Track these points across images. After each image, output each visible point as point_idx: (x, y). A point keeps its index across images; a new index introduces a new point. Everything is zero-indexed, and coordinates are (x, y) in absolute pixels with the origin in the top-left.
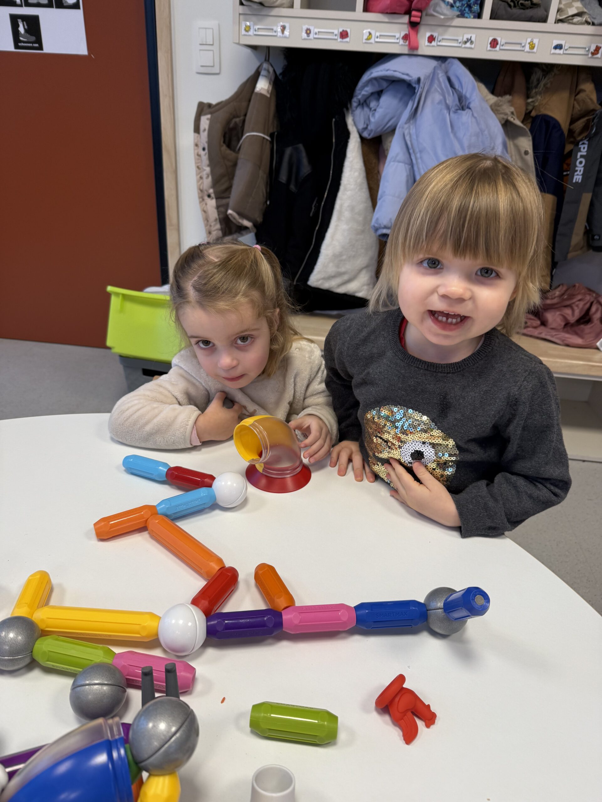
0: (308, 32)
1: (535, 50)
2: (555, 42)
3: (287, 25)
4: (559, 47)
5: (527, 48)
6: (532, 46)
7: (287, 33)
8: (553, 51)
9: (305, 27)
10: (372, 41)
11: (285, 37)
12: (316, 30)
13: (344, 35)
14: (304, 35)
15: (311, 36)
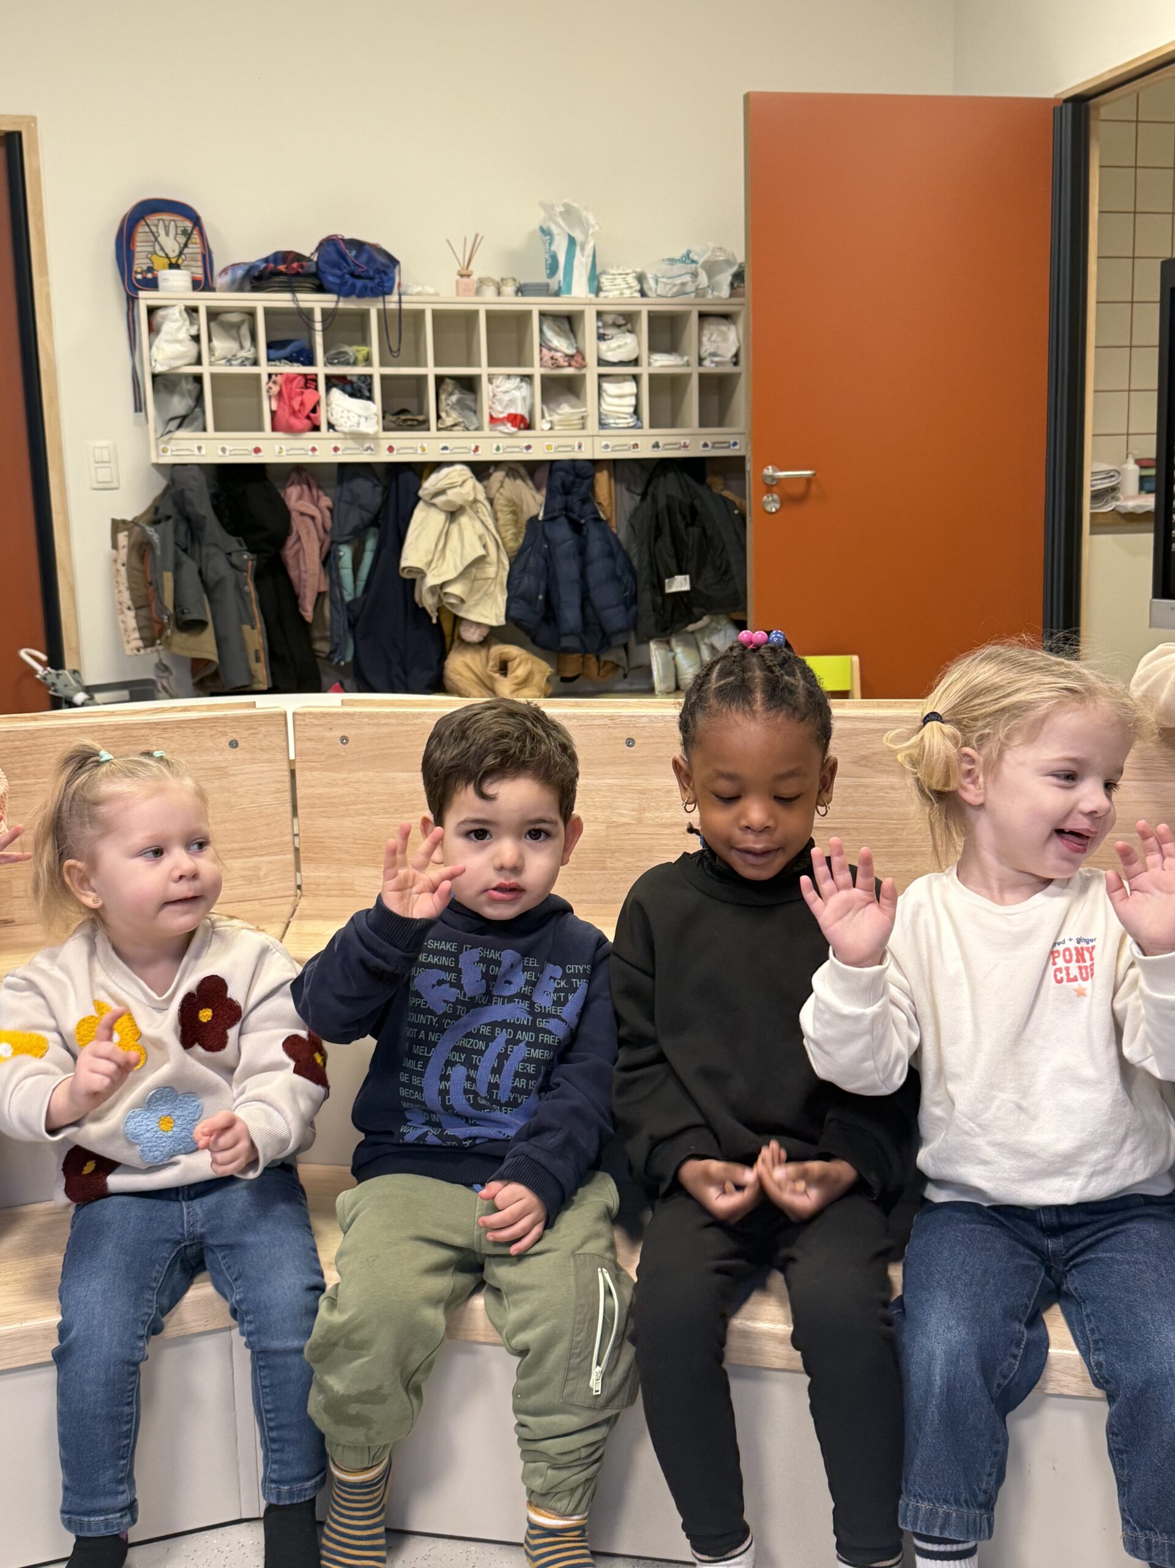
0: (223, 450)
1: (426, 451)
2: (442, 445)
3: (203, 446)
4: (445, 448)
5: (419, 451)
6: (423, 450)
7: (203, 451)
8: (442, 452)
9: (220, 447)
10: (284, 453)
11: (203, 456)
12: (231, 448)
13: (257, 450)
14: (220, 453)
15: (227, 453)
